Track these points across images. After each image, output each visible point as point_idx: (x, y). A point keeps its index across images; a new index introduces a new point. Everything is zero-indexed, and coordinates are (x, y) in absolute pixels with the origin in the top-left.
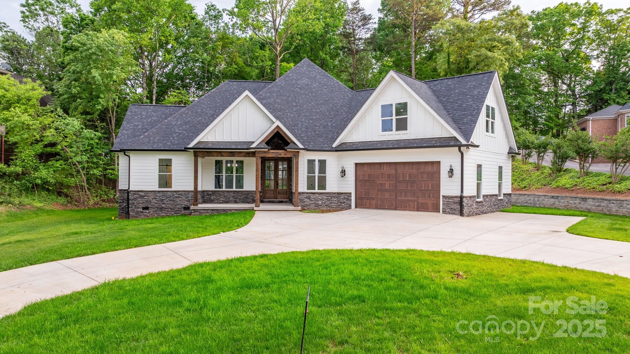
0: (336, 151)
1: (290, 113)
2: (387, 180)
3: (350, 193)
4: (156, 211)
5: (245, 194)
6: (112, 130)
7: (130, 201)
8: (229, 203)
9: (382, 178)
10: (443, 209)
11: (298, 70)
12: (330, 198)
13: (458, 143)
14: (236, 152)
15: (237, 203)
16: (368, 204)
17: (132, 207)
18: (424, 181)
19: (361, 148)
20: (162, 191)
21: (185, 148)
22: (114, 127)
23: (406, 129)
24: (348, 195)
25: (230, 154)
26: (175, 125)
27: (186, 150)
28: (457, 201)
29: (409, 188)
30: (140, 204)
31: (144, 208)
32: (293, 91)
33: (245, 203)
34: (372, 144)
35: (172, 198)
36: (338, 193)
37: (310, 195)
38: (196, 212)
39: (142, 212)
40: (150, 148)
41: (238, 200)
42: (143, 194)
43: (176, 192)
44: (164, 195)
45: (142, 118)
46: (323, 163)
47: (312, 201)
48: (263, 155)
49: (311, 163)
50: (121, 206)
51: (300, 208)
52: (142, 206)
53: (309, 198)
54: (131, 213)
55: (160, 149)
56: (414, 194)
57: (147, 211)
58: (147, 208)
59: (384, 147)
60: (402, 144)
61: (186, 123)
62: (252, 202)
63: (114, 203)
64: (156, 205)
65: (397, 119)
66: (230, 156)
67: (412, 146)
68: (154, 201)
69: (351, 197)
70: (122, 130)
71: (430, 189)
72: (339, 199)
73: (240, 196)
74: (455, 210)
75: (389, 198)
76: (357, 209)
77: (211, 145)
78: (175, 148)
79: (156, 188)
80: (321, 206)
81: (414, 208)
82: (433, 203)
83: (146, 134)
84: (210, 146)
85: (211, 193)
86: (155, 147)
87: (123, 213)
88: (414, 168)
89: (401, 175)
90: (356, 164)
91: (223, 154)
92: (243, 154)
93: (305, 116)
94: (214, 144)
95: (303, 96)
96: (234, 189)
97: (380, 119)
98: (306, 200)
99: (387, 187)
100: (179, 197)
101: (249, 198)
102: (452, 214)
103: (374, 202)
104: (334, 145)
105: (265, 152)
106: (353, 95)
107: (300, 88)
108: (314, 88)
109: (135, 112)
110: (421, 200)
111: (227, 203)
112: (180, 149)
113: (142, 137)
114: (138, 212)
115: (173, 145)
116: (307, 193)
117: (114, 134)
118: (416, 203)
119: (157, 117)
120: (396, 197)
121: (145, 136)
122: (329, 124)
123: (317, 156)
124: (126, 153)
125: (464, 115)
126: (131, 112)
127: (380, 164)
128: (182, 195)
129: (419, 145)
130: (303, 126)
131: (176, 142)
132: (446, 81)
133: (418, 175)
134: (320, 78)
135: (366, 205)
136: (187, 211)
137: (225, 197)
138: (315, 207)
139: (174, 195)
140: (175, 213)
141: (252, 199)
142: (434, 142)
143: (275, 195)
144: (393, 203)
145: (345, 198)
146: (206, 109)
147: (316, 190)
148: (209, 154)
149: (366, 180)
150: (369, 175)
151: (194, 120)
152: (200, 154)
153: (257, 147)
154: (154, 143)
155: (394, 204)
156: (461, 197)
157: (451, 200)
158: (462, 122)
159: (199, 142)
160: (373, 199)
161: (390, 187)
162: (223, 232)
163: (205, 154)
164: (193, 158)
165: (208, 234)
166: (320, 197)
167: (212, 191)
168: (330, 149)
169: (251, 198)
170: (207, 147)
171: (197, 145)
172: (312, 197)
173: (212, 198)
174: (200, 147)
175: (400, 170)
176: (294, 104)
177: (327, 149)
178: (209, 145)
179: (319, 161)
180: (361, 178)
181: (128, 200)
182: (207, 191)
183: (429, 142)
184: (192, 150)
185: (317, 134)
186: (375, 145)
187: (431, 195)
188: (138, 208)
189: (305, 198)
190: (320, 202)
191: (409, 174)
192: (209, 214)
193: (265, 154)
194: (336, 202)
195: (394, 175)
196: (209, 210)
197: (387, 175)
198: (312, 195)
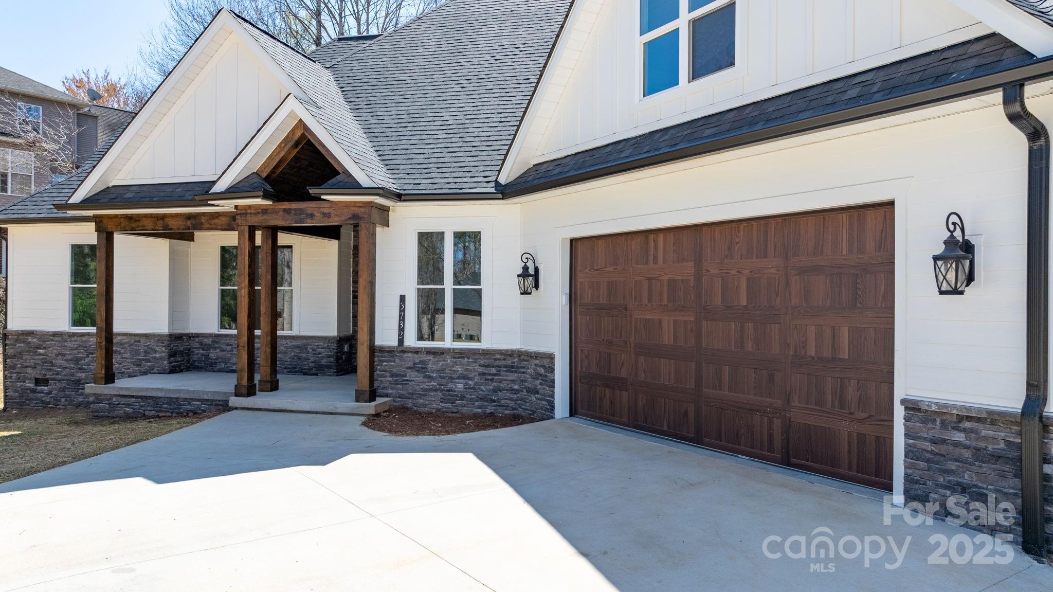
0: (505, 195)
2: (666, 308)
3: (554, 356)
4: (64, 389)
5: (298, 347)
7: (8, 361)
9: (650, 298)
10: (908, 479)
12: (493, 371)
14: (203, 214)
16: (606, 404)
17: (11, 377)
18: (819, 311)
23: (731, 62)
24: (544, 360)
25: (189, 223)
28: (996, 446)
30: (30, 370)
31: (37, 381)
34: (609, 154)
37: (426, 357)
39: (34, 391)
42: (36, 340)
44: (81, 346)
47: (434, 379)
48: (257, 220)
49: (429, 243)
52: (34, 374)
53: (422, 369)
54: (9, 393)
56: (772, 378)
57: (45, 389)
58: (45, 381)
64: (64, 373)
65: (690, 24)
68: (60, 360)
69: (555, 368)
71: (845, 355)
75: (673, 389)
76: (573, 421)
77: (132, 195)
79: (67, 327)
81: (771, 449)
82: (862, 437)
85: (210, 341)
88: (771, 250)
89: (718, 285)
90: (572, 242)
91: (170, 222)
94: (143, 191)
97: (638, 42)
98: (412, 375)
99: (667, 338)
101: (306, 359)
103: (625, 397)
104: (503, 176)
105: (265, 210)
110: (801, 412)
114: (24, 391)
116: (416, 351)
118: (778, 424)
120: (699, 384)
123: (449, 219)
127: (645, 237)
133: (787, 284)
135: (600, 408)
138: (443, 400)
141: (315, 362)
142: (854, 92)
144: (686, 413)
147: (448, 342)
148: (134, 225)
149: (603, 307)
150: (612, 288)
152: (109, 224)
153: (230, 191)
155: (692, 417)
156: (1034, 423)
157: (960, 437)
160: (623, 385)
161: (676, 337)
163: (124, 222)
166: (459, 369)
167: (211, 335)
168: (490, 190)
169: (312, 358)
172: (433, 364)
173: (213, 357)
175: (713, 261)
177: (473, 191)
178: (127, 195)
180: (589, 297)
188: (24, 379)
189: (410, 368)
190: (460, 386)
191: (748, 279)
192: (131, 410)
193: (265, 217)
194: (516, 387)
195: (692, 283)
196: (133, 397)
197: (666, 283)
198: (431, 357)
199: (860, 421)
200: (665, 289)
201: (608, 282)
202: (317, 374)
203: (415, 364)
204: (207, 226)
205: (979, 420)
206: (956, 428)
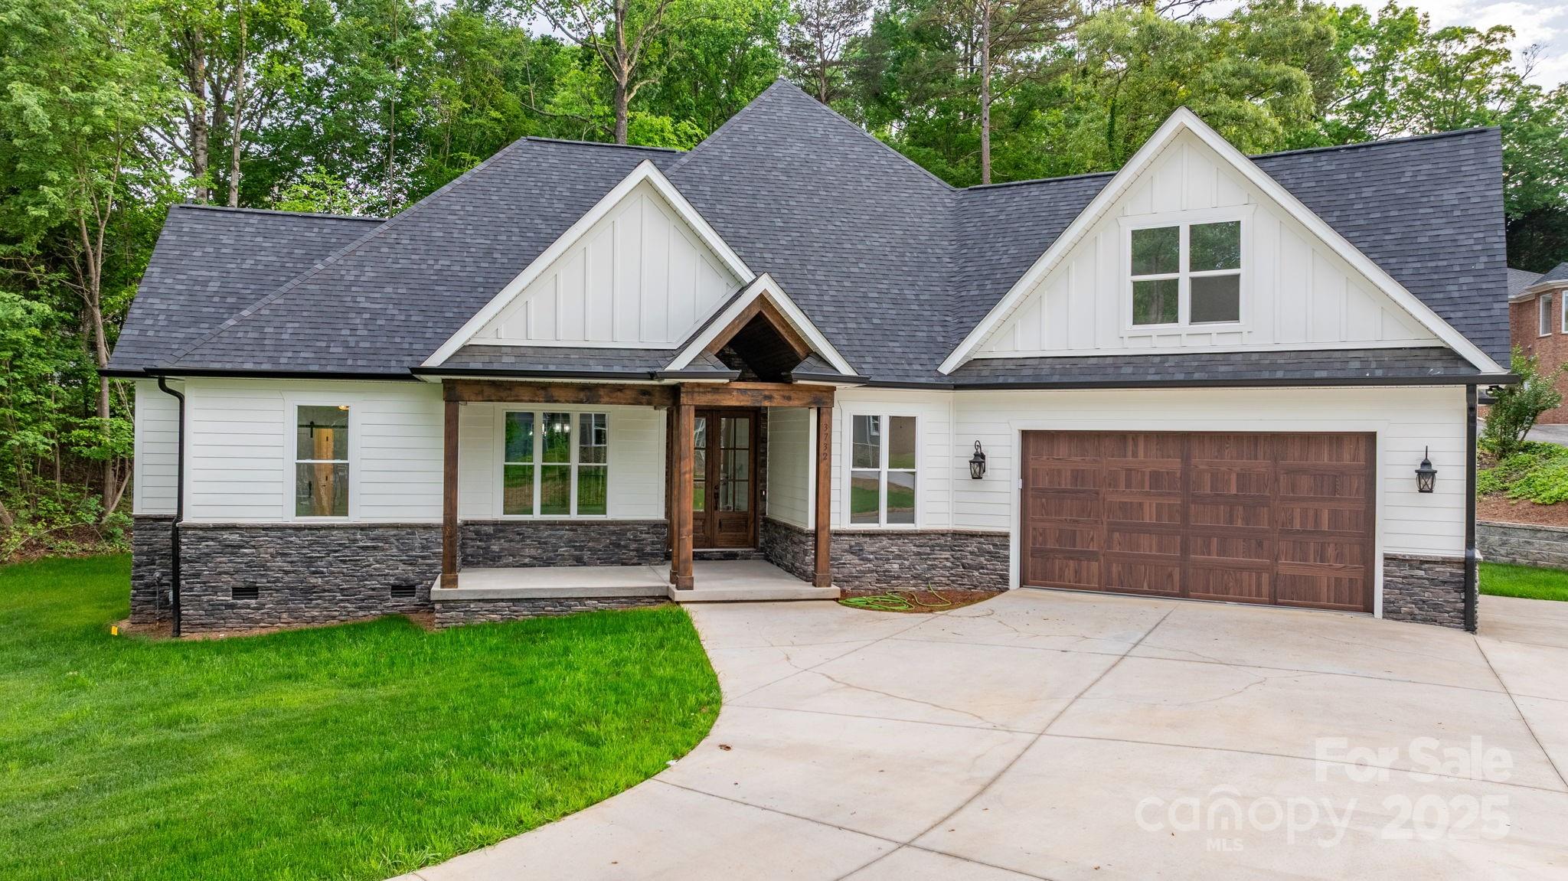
0: (957, 387)
1: (771, 251)
2: (1148, 494)
3: (1006, 536)
4: (286, 602)
5: (614, 533)
6: (91, 296)
7: (184, 567)
8: (554, 564)
9: (1128, 485)
10: (1386, 601)
11: (765, 113)
12: (928, 550)
13: (1464, 371)
14: (604, 385)
15: (585, 564)
16: (1069, 573)
17: (191, 589)
18: (1303, 499)
19: (1056, 379)
20: (311, 528)
21: (412, 369)
22: (96, 288)
23: (1235, 317)
24: (996, 540)
25: (582, 395)
26: (355, 282)
27: (414, 374)
28: (1446, 577)
29: (1239, 524)
30: (226, 578)
31: (238, 592)
32: (766, 181)
33: (613, 563)
34: (1098, 367)
35: (347, 552)
36: (956, 535)
37: (862, 539)
38: (453, 609)
39: (232, 606)
40: (266, 367)
41: (586, 555)
42: (236, 537)
43: (362, 528)
44: (316, 543)
45: (218, 256)
46: (903, 427)
47: (870, 561)
48: (705, 400)
49: (864, 427)
50: (142, 577)
51: (834, 590)
52: (233, 583)
53: (857, 551)
54: (187, 611)
55: (304, 369)
56: (1260, 544)
57: (253, 602)
58: (252, 591)
59: (1150, 378)
60: (1222, 369)
61: (394, 278)
62: (635, 560)
63: (97, 539)
64: (287, 579)
65: (1193, 280)
66: (581, 402)
67: (1266, 375)
68: (279, 562)
69: (1007, 547)
70: (146, 295)
71: (1325, 528)
72: (958, 554)
73: (592, 539)
74: (1436, 607)
75: (1157, 557)
76: (1024, 590)
77: (512, 360)
78: (362, 366)
79: (290, 517)
80: (898, 578)
81: (1259, 594)
82: (1338, 580)
83: (245, 313)
84: (507, 362)
85: (490, 530)
86: (284, 363)
87: (149, 602)
88: (1260, 454)
89: (1207, 477)
90: (1025, 434)
91: (556, 393)
92: (629, 394)
93: (823, 264)
94: (524, 355)
95: (802, 198)
96: (574, 515)
97: (1129, 279)
98: (848, 557)
99: (1149, 516)
100: (374, 548)
101: (625, 547)
102: (1425, 621)
103: (1094, 565)
104: (947, 367)
105: (716, 389)
106: (960, 201)
107: (785, 172)
108: (830, 172)
109: (192, 233)
110: (1286, 567)
111: (549, 565)
112: (380, 371)
113: (231, 322)
114: (214, 608)
115: (355, 356)
116: (852, 534)
117: (98, 313)
118: (1265, 577)
119: (277, 254)
120: (1185, 550)
121: (243, 321)
122: (909, 294)
123: (885, 405)
124: (169, 384)
125: (1436, 270)
126: (179, 233)
127: (1122, 437)
128: (385, 540)
129: (1297, 375)
130: (826, 298)
131: (362, 345)
132: (1309, 159)
133: (1277, 480)
134: (843, 144)
135: (1061, 577)
136: (406, 600)
137: (542, 544)
138: (878, 581)
139: (355, 541)
140: (360, 608)
141: (637, 550)
142: (1356, 364)
143: (708, 533)
144: (1170, 575)
145: (982, 552)
146: (462, 231)
147: (884, 525)
148: (504, 394)
149: (1064, 491)
150: (1078, 475)
151: (424, 266)
152: (466, 392)
153: (692, 370)
154: (279, 347)
155: (1177, 577)
156: (1468, 564)
157: (1421, 573)
158: (1441, 296)
159: (465, 349)
160: (1092, 556)
161: (1159, 517)
162: (678, 756)
163: (488, 391)
164: (441, 406)
165: (623, 782)
166: (894, 549)
167: (495, 524)
168: (932, 380)
169: (633, 546)
170: (496, 367)
171: (458, 359)
172: (870, 546)
173: (495, 548)
174: (473, 366)
175: (1202, 460)
176: (779, 223)
177: (923, 380)
178: (505, 359)
179: (894, 420)
180: (1044, 482)
181: (176, 560)
182: (474, 523)
183: (1338, 365)
184: (438, 379)
185: (877, 327)
186: (1110, 371)
187: (1330, 551)
188: (215, 591)
189: (846, 551)
190: (896, 566)
191: (1238, 474)
192: (499, 617)
193: (716, 397)
194: (949, 564)
195: (1178, 475)
196: (502, 600)
197: (1147, 475)
198: (867, 539)
199: (1337, 569)
200: (1147, 478)
201: (1072, 471)
202: (640, 564)
203: (851, 547)
204: (606, 399)
205: (1435, 562)
206: (1418, 568)
